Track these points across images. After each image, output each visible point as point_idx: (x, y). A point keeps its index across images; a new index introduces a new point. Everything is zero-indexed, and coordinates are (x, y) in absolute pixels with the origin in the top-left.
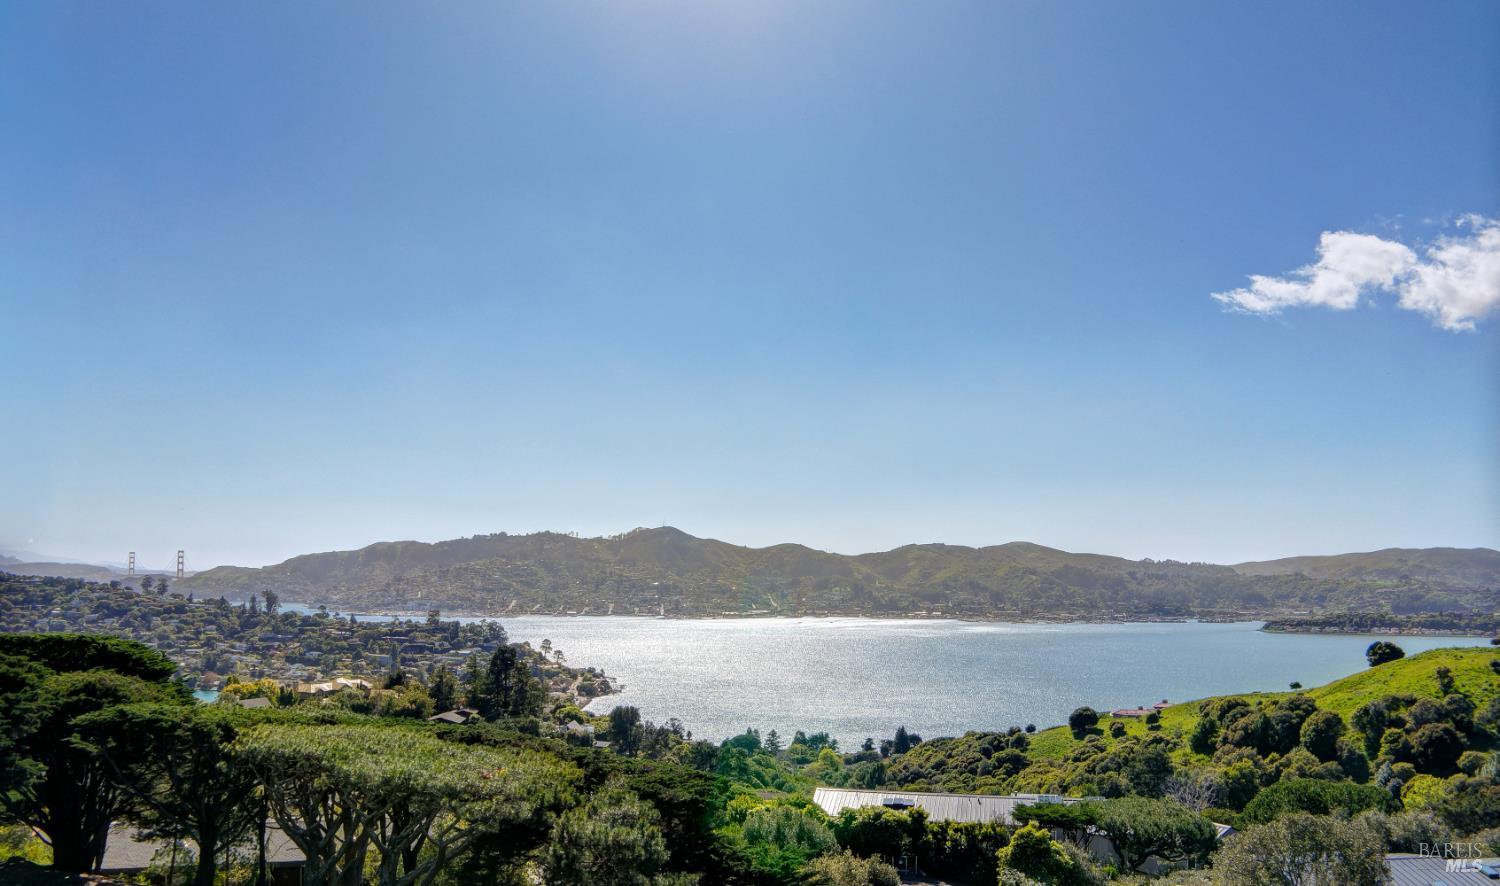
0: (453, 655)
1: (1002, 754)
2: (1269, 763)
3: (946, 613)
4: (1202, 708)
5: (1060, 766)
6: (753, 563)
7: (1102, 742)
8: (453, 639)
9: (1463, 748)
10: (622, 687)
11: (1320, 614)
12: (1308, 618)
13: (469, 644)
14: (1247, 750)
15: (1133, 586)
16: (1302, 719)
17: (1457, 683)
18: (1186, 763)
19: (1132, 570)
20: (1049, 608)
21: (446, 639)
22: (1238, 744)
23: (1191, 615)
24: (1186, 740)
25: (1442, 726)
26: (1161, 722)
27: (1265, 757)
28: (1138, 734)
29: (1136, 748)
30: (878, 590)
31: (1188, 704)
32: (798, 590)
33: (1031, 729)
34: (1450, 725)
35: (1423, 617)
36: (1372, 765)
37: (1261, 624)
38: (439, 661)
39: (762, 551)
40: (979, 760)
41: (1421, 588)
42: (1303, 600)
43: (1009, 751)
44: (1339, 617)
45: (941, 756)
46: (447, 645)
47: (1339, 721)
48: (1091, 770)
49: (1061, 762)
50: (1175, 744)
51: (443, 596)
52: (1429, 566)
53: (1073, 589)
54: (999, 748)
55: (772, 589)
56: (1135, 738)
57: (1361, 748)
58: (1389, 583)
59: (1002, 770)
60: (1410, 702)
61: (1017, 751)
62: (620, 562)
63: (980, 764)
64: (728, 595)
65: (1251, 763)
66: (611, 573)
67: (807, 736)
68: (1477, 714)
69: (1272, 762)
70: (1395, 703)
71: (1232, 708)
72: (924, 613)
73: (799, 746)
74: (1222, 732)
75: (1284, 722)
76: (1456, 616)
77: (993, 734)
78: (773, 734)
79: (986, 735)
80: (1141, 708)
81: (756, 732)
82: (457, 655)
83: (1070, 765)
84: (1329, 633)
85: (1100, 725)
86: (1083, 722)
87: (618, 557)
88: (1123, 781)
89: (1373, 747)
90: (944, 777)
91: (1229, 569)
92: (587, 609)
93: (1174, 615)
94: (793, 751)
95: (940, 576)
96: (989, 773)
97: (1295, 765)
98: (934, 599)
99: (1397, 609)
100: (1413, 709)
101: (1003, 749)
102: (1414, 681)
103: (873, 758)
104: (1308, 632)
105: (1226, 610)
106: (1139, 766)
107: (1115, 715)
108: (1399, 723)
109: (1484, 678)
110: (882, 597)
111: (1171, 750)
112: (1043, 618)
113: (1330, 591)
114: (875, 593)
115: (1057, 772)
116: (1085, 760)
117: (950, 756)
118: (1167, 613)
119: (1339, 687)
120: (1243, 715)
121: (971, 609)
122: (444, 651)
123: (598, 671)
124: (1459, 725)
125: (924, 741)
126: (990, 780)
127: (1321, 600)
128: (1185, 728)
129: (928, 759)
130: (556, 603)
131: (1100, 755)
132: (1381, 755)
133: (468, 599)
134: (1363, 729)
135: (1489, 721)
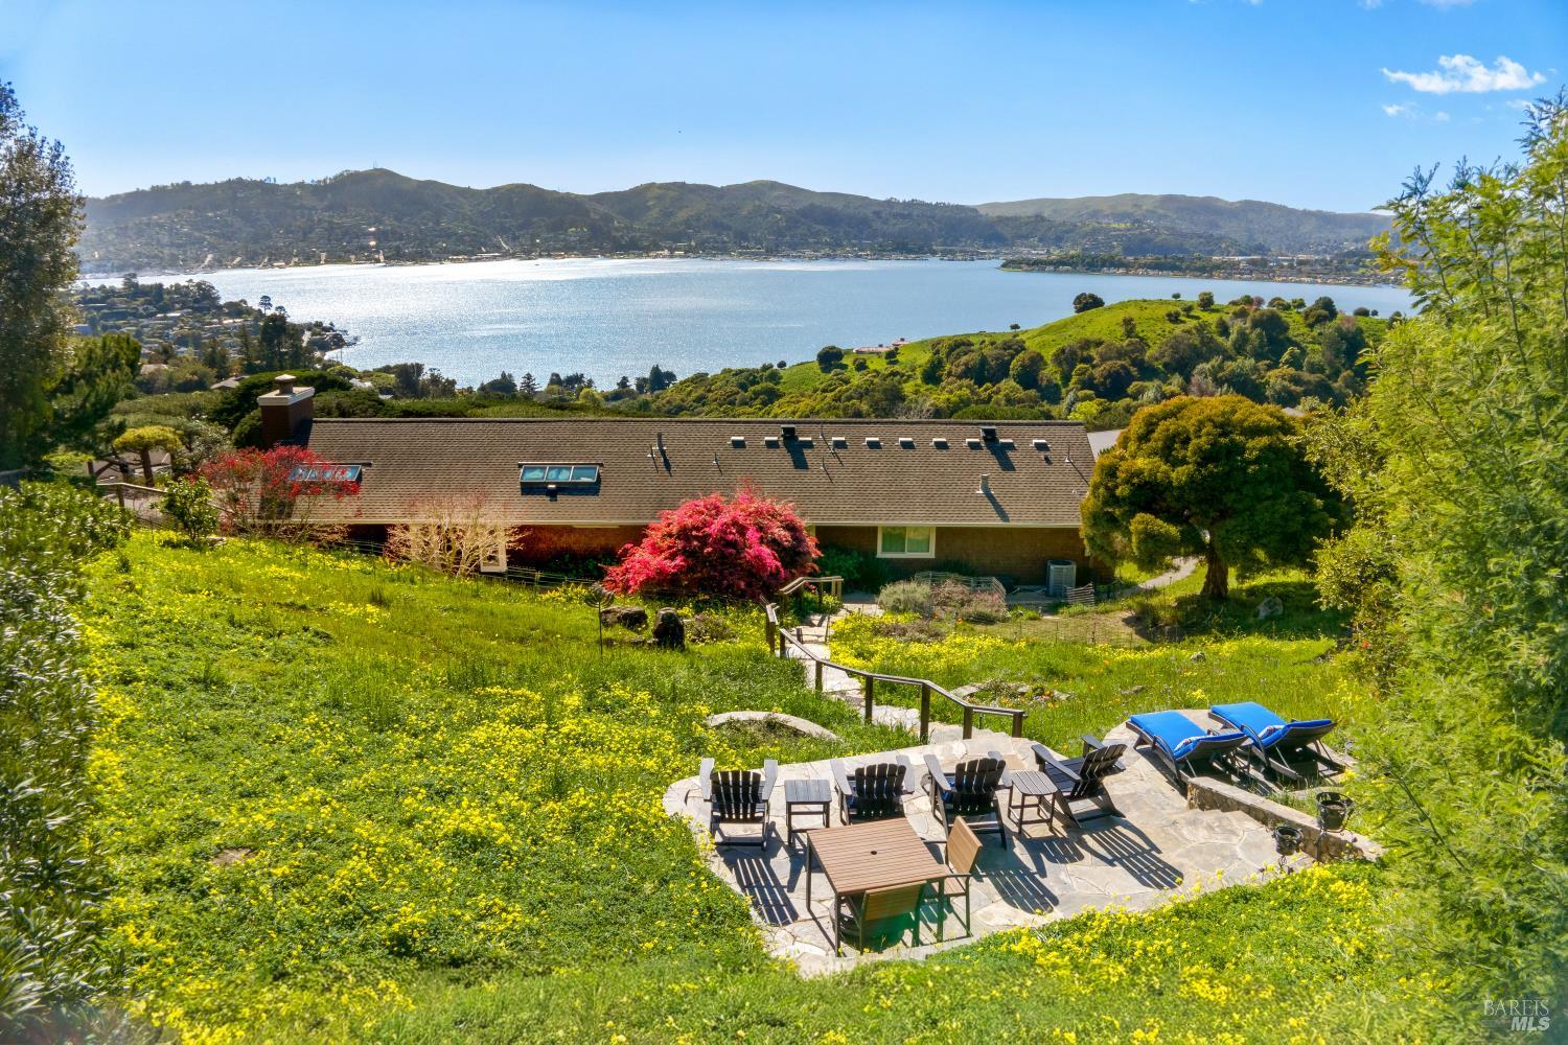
0: (161, 319)
1: (757, 387)
2: (983, 391)
3: (689, 252)
4: (934, 346)
5: (810, 396)
6: (479, 204)
7: (847, 374)
8: (158, 302)
9: (1133, 379)
10: (356, 339)
11: (1056, 254)
12: (1044, 258)
13: (177, 306)
14: (966, 382)
15: (878, 225)
16: (1013, 357)
17: (1138, 329)
18: (916, 392)
19: (877, 209)
20: (794, 247)
21: (150, 303)
22: (960, 377)
23: (934, 253)
24: (918, 372)
25: (1119, 362)
26: (899, 358)
27: (980, 386)
28: (878, 368)
29: (876, 380)
30: (617, 230)
31: (922, 342)
32: (531, 231)
33: (782, 365)
34: (1126, 362)
35: (1149, 258)
36: (1063, 390)
37: (1001, 262)
38: (147, 326)
39: (488, 192)
40: (738, 393)
41: (1152, 231)
42: (1041, 240)
43: (764, 385)
44: (1072, 257)
45: (701, 391)
46: (152, 309)
47: (1042, 358)
48: (837, 399)
49: (810, 392)
50: (909, 377)
51: (125, 255)
52: (1161, 211)
53: (818, 227)
54: (754, 383)
55: (503, 231)
56: (875, 371)
57: (1057, 379)
58: (1122, 226)
59: (758, 401)
60: (1099, 344)
61: (771, 385)
62: (329, 208)
63: (738, 397)
64: (454, 238)
65: (968, 391)
66: (320, 220)
67: (562, 377)
68: (1148, 354)
69: (986, 390)
70: (1087, 344)
71: (960, 345)
72: (666, 252)
73: (555, 387)
74: (948, 367)
75: (997, 359)
76: (1179, 259)
77: (748, 370)
78: (529, 377)
79: (741, 371)
80: (881, 346)
81: (510, 376)
82: (165, 318)
83: (819, 395)
84: (1062, 272)
85: (844, 361)
86: (830, 358)
87: (326, 203)
88: (864, 407)
89: (1066, 378)
90: (706, 408)
91: (973, 210)
92: (296, 260)
93: (916, 253)
94: (549, 391)
95: (682, 215)
96: (746, 404)
97: (1003, 393)
98: (676, 238)
99: (1128, 251)
100: (1100, 349)
101: (758, 383)
102: (1105, 327)
103: (631, 394)
104: (1043, 270)
105: (968, 249)
106: (878, 395)
107: (858, 352)
108: (1088, 360)
109: (1160, 325)
110: (622, 237)
111: (905, 382)
112: (788, 256)
113: (1067, 232)
114: (614, 233)
115: (807, 401)
116: (832, 391)
117: (709, 391)
118: (910, 251)
119: (1048, 330)
120: (966, 354)
121: (714, 248)
122: (151, 315)
123: (326, 324)
124: (1134, 363)
125: (680, 378)
126: (747, 409)
127: (1058, 241)
128: (919, 362)
129: (689, 394)
130: (258, 254)
131: (845, 387)
132: (1071, 385)
133: (156, 256)
134: (1060, 364)
135: (1157, 359)
